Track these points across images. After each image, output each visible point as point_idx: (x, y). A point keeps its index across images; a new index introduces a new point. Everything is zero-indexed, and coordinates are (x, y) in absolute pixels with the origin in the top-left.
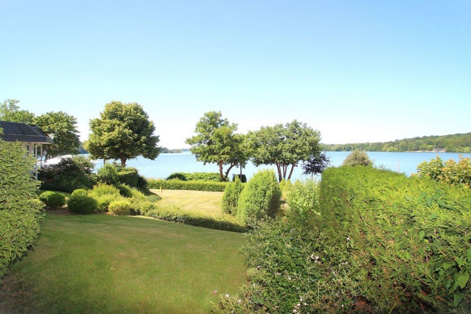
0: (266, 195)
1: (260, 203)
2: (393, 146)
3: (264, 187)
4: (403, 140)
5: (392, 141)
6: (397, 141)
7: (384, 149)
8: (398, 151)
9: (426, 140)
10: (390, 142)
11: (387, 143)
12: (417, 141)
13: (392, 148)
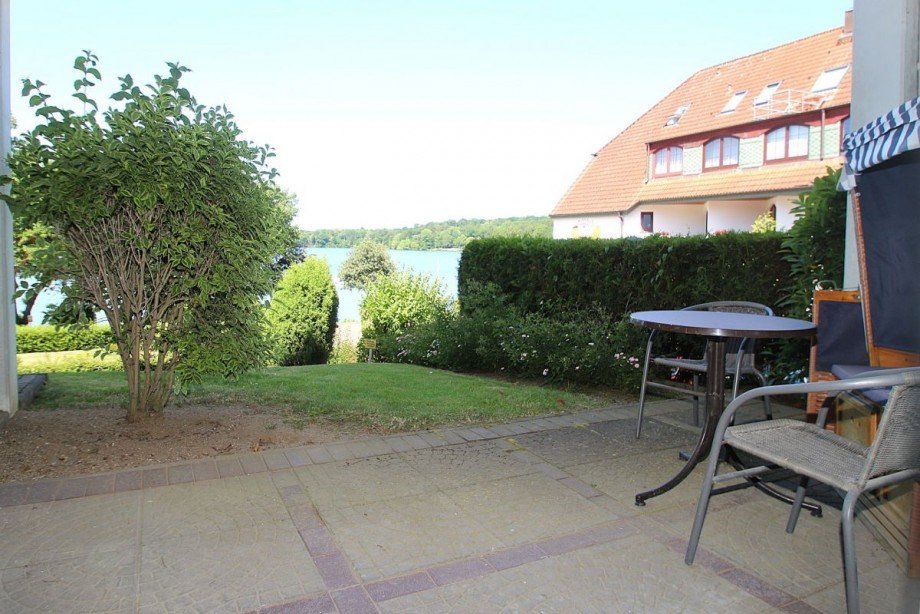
0: (323, 304)
1: (314, 320)
2: (410, 237)
3: (320, 290)
4: (428, 225)
5: (409, 227)
6: (416, 226)
7: (393, 243)
8: (418, 249)
9: (464, 228)
10: (405, 229)
11: (400, 231)
12: (452, 228)
13: (408, 241)
